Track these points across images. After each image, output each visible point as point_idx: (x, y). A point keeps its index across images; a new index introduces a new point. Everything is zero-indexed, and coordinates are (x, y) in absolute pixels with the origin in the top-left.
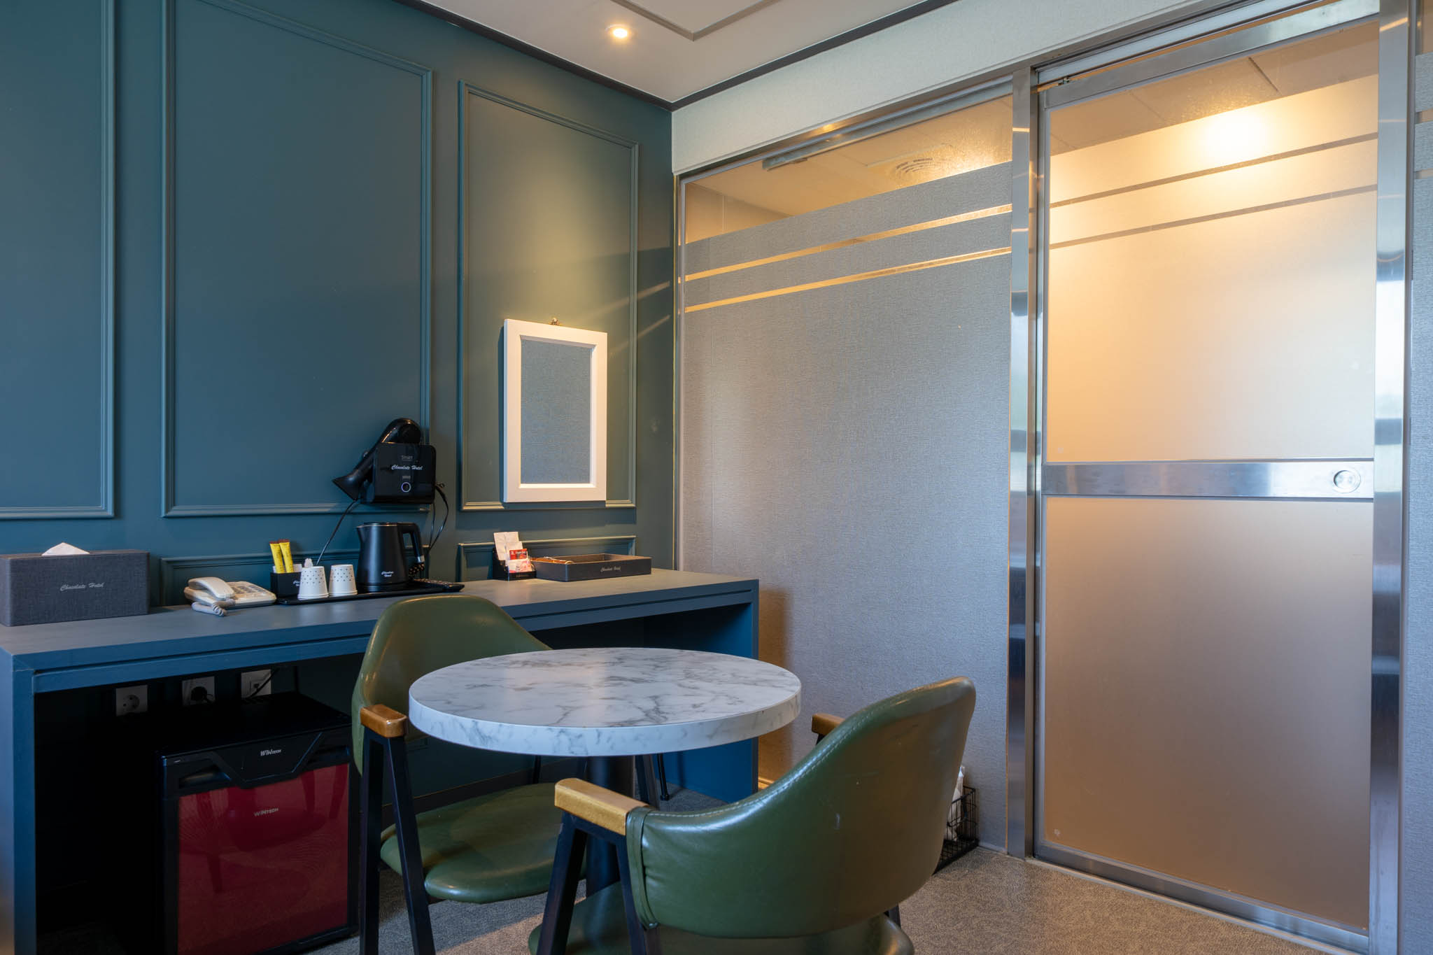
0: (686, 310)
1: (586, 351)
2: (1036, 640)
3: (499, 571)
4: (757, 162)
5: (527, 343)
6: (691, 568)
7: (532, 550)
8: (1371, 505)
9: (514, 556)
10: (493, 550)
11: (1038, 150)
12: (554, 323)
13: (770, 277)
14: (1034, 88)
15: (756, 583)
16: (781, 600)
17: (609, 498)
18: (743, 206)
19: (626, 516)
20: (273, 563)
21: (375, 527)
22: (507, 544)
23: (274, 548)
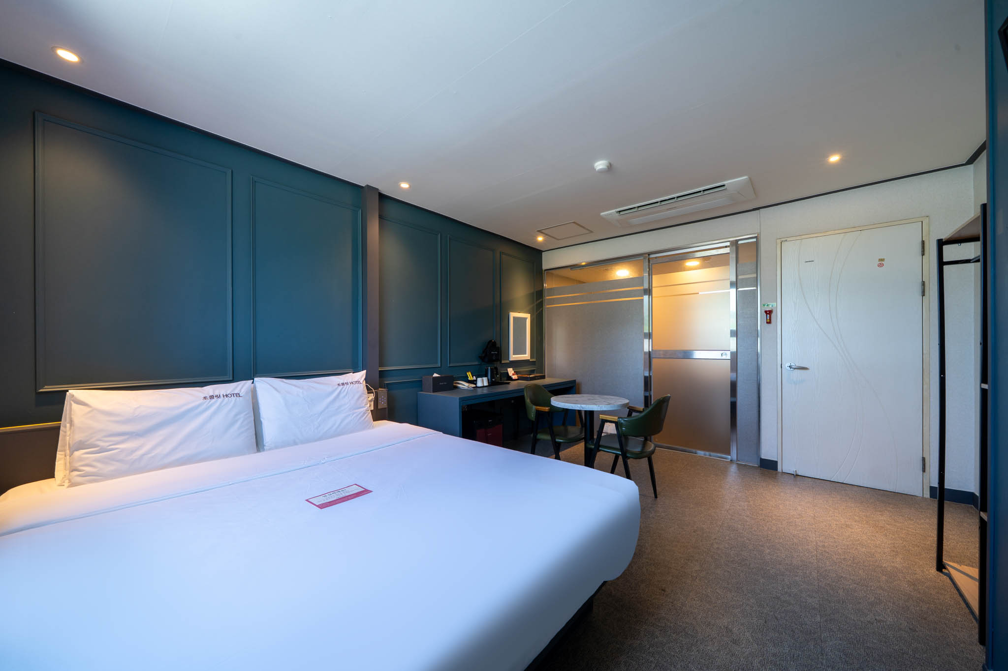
0: (547, 306)
1: (525, 319)
2: (651, 396)
3: (510, 379)
4: (569, 269)
5: (514, 318)
6: (549, 377)
7: (516, 373)
8: (729, 361)
9: (513, 375)
10: (508, 373)
11: (650, 275)
12: (519, 312)
13: (574, 299)
14: (649, 258)
15: (575, 381)
16: (579, 385)
17: (531, 358)
18: (567, 279)
19: (533, 363)
20: (468, 377)
21: (489, 368)
22: (511, 371)
23: (468, 373)
